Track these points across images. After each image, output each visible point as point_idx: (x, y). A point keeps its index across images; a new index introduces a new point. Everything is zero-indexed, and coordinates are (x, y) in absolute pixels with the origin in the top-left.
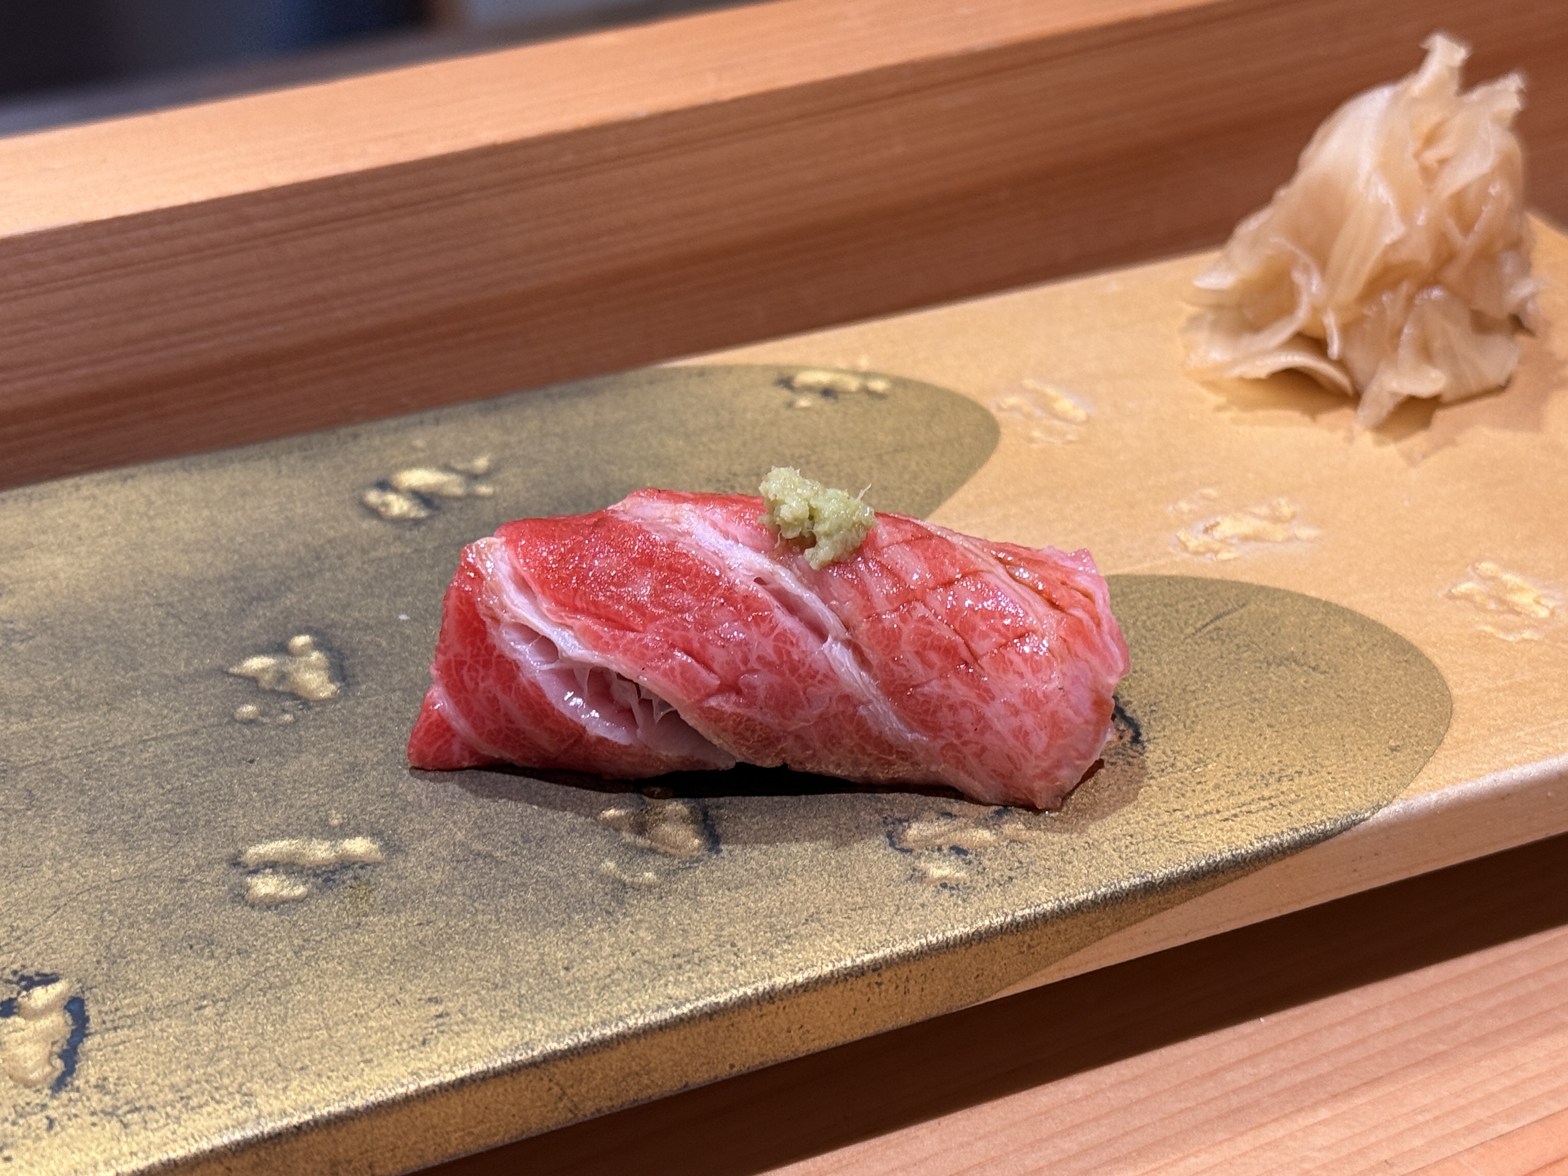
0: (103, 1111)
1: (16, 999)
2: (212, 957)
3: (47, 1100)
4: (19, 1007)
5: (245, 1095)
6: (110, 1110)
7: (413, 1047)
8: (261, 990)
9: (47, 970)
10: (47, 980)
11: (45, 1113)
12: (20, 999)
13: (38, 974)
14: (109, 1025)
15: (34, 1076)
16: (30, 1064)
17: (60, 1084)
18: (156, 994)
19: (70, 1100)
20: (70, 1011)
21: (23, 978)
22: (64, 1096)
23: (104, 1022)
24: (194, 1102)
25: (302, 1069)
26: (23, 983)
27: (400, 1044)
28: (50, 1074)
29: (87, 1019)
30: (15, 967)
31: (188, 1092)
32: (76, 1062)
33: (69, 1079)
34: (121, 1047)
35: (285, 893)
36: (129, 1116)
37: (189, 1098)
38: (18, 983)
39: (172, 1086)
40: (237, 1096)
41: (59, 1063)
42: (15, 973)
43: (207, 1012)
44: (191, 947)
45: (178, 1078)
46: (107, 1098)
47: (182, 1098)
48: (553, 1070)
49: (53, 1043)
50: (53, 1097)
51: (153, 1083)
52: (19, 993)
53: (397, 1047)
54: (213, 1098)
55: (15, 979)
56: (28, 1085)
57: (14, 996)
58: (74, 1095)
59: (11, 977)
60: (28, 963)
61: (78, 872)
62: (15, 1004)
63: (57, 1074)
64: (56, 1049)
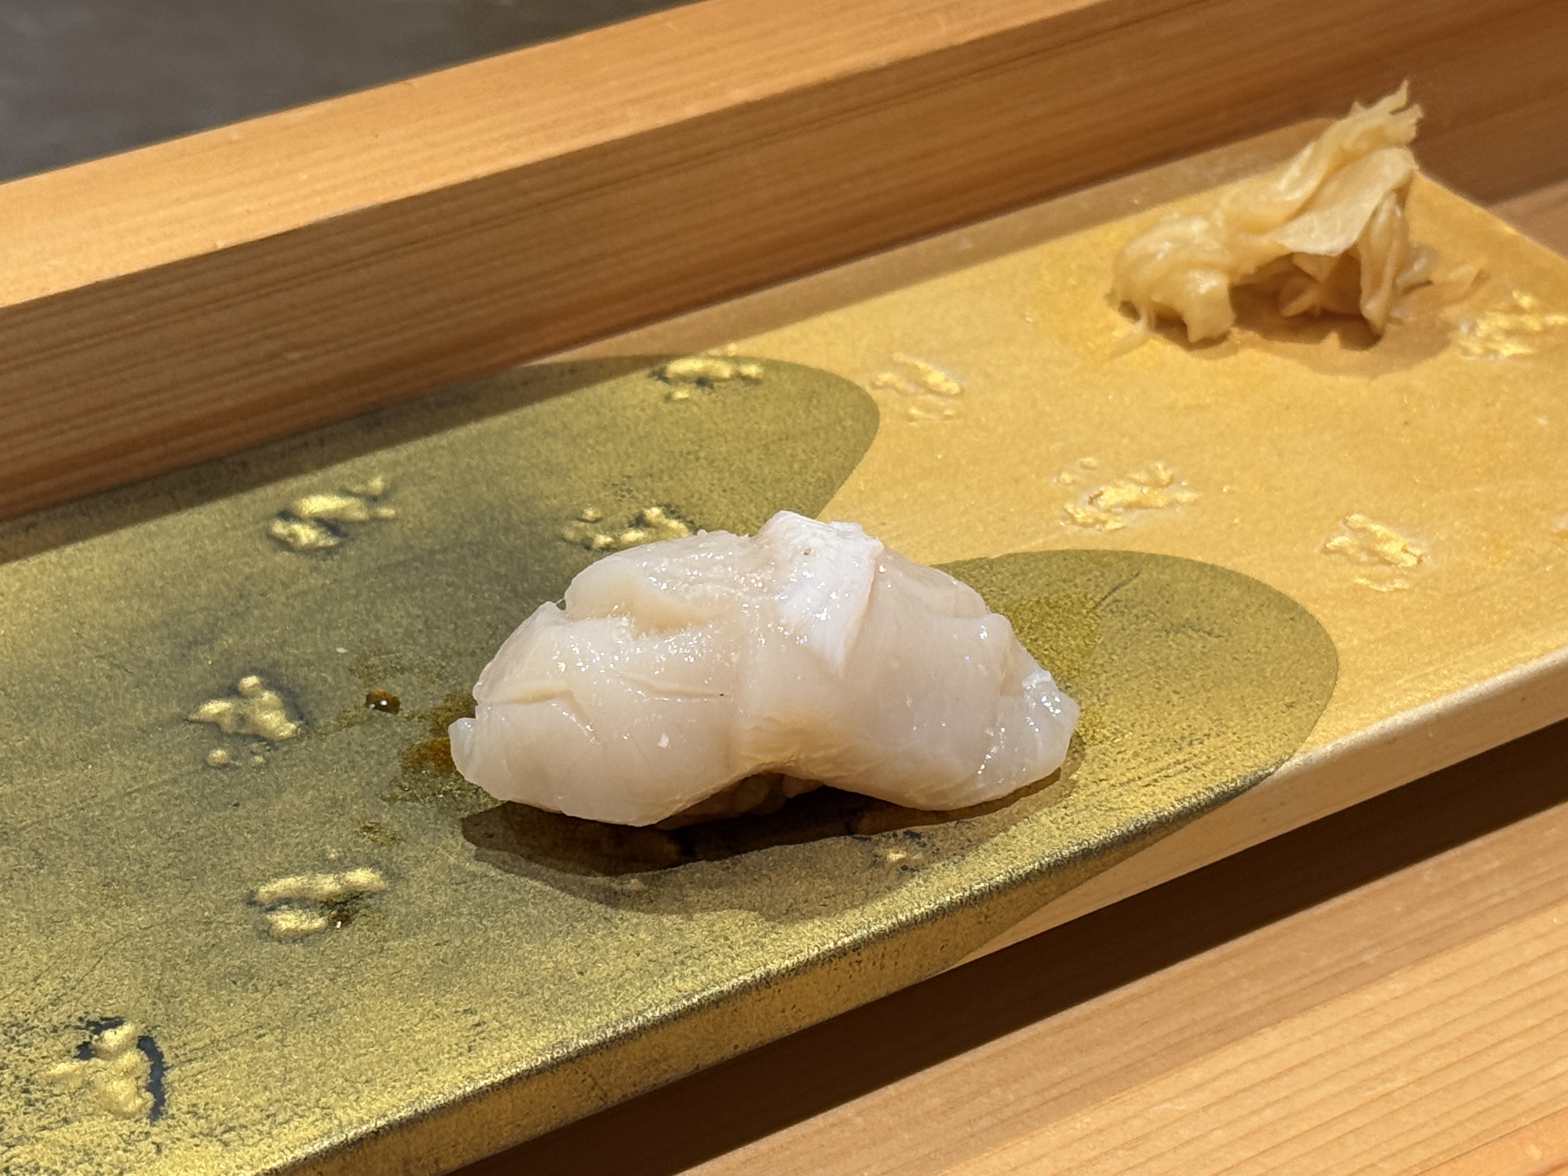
0: (201, 1133)
1: (89, 1043)
2: (257, 990)
3: (148, 1128)
4: (95, 1049)
5: (323, 1108)
6: (207, 1131)
7: (461, 1054)
8: (310, 1016)
9: (109, 1015)
10: (115, 1023)
11: (150, 1140)
12: (93, 1042)
13: (102, 1019)
14: (182, 1058)
15: (130, 1108)
16: (121, 1098)
17: (156, 1113)
18: (216, 1028)
19: (169, 1126)
20: (143, 1049)
21: (89, 1023)
22: (162, 1123)
23: (177, 1056)
24: (280, 1119)
25: (367, 1081)
26: (92, 1028)
27: (448, 1053)
28: (144, 1105)
29: (161, 1055)
30: (80, 1014)
31: (272, 1110)
32: (163, 1094)
33: (162, 1108)
34: (200, 1077)
35: (305, 926)
36: (226, 1136)
37: (274, 1115)
38: (86, 1028)
39: (256, 1106)
40: (317, 1110)
41: (148, 1095)
42: (81, 1019)
43: (267, 1039)
44: (235, 983)
45: (260, 1099)
46: (203, 1121)
47: (268, 1116)
48: (587, 1063)
49: (137, 1078)
50: (152, 1125)
51: (238, 1105)
52: (91, 1037)
53: (447, 1056)
54: (296, 1114)
55: (83, 1025)
56: (127, 1116)
57: (88, 1039)
58: (170, 1122)
59: (79, 1024)
60: (90, 1009)
61: (107, 923)
62: (90, 1047)
63: (150, 1104)
64: (141, 1083)
